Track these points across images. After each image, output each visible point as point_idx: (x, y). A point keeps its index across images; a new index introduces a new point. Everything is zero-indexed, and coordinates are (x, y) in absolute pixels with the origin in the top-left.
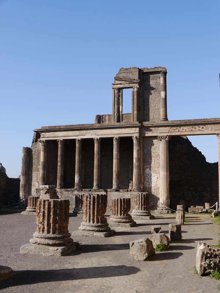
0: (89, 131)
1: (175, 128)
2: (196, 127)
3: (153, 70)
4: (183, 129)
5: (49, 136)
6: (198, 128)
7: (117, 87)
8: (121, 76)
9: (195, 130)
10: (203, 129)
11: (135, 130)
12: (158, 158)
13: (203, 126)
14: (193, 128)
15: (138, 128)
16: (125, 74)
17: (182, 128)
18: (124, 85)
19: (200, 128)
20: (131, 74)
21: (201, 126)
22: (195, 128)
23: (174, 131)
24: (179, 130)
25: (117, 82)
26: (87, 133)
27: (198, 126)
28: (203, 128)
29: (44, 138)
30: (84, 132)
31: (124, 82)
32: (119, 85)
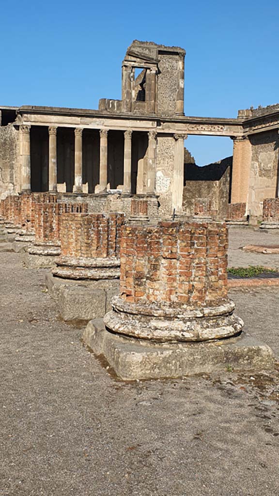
0: (94, 119)
1: (193, 126)
2: (215, 126)
3: (171, 50)
4: (202, 128)
5: (37, 121)
6: (218, 128)
7: (130, 64)
8: (136, 50)
9: (214, 130)
10: (222, 130)
11: (152, 124)
12: (172, 160)
13: (222, 126)
14: (212, 127)
15: (156, 122)
16: (141, 49)
17: (201, 126)
18: (139, 64)
19: (219, 128)
20: (147, 50)
21: (221, 126)
22: (214, 128)
23: (192, 129)
24: (197, 129)
25: (130, 58)
26: (92, 122)
27: (217, 126)
28: (222, 128)
29: (28, 121)
30: (88, 119)
31: (138, 60)
32: (133, 63)
